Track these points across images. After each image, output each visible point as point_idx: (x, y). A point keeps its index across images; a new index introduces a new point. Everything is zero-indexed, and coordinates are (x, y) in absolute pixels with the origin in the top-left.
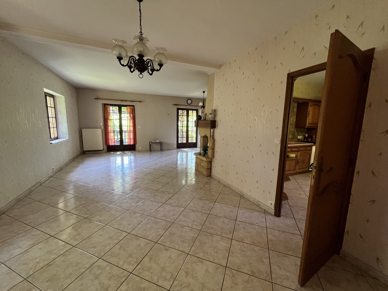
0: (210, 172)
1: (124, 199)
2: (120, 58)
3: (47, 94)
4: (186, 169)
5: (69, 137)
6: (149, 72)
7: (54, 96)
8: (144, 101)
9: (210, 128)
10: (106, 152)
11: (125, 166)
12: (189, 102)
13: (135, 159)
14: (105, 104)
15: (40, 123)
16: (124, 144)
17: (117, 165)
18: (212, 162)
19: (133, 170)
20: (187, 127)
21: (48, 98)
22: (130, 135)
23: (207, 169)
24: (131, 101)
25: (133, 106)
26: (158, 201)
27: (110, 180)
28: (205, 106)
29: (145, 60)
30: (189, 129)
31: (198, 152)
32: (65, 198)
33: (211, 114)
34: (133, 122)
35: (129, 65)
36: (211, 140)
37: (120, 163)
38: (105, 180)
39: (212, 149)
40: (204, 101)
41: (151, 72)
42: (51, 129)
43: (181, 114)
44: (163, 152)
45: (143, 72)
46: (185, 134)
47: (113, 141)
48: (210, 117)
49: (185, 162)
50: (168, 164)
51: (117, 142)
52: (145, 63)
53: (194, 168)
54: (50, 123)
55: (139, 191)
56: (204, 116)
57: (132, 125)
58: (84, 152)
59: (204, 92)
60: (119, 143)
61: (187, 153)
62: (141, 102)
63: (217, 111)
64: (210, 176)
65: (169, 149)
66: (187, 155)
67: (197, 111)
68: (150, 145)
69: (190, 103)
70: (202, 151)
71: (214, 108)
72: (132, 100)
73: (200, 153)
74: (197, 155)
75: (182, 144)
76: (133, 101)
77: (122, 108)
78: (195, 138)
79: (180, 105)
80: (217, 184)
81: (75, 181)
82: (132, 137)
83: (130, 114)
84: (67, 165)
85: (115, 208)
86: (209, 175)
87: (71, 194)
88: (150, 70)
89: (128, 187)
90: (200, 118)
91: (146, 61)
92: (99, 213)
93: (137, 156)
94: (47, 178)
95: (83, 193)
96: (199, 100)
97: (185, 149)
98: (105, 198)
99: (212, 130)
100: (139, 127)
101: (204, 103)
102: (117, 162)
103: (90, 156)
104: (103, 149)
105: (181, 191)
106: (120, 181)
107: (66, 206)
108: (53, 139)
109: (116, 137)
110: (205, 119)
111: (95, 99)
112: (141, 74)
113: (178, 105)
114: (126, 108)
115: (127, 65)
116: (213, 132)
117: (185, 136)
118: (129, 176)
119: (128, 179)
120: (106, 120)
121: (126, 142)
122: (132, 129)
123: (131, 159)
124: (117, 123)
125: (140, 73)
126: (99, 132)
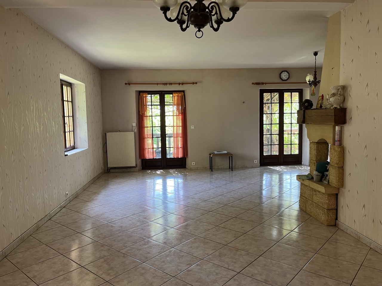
0: (334, 216)
1: (167, 256)
2: (165, 9)
3: (63, 83)
4: (280, 206)
5: (89, 146)
6: (212, 27)
7: (72, 85)
8: (201, 82)
9: (333, 123)
10: (139, 171)
11: (169, 195)
12: (284, 76)
13: (185, 185)
14: (140, 92)
15: (54, 126)
16: (168, 157)
17: (156, 193)
18: (339, 196)
19: (182, 203)
20: (281, 123)
21: (65, 88)
22: (177, 141)
23: (329, 210)
24: (179, 84)
25: (183, 91)
26: (226, 266)
27: (145, 218)
28: (319, 82)
29: (207, 6)
30: (285, 129)
31: (307, 173)
32: (80, 244)
33: (334, 95)
34: (182, 120)
35: (179, 17)
36: (334, 149)
37: (161, 190)
38: (137, 219)
39: (339, 167)
40: (315, 72)
41: (215, 26)
42: (66, 133)
43: (268, 100)
44: (234, 173)
45: (203, 26)
46: (276, 138)
47: (151, 152)
48: (332, 102)
49: (276, 194)
50: (244, 196)
51: (157, 153)
52: (207, 10)
53: (296, 207)
54: (66, 125)
55: (193, 243)
56: (319, 101)
57: (181, 125)
58: (108, 170)
59: (316, 54)
60: (160, 155)
61: (281, 175)
62: (196, 83)
63: (349, 89)
64: (335, 225)
65: (245, 168)
66: (281, 180)
67: (301, 92)
68: (211, 159)
69: (286, 79)
70: (315, 173)
71: (341, 83)
72: (181, 81)
73: (310, 177)
74: (303, 180)
75: (271, 157)
76: (183, 84)
77: (166, 96)
78: (297, 146)
79: (266, 83)
80: (353, 244)
81: (95, 216)
82: (180, 145)
83: (178, 105)
84: (85, 189)
85: (152, 270)
86: (333, 223)
87: (88, 237)
88: (215, 22)
89: (173, 233)
90: (308, 106)
91: (208, 8)
92: (127, 276)
93: (189, 178)
94: (58, 208)
95: (105, 237)
96: (305, 70)
97: (278, 168)
98: (138, 250)
99: (337, 128)
100: (192, 127)
101: (315, 75)
102: (156, 189)
103: (116, 177)
104: (136, 165)
105: (271, 251)
106: (161, 221)
107: (81, 257)
108: (68, 150)
109: (155, 146)
110: (321, 106)
111: (126, 84)
112: (199, 31)
113: (263, 83)
114: (171, 95)
115: (177, 18)
116: (341, 132)
117: (277, 143)
118: (175, 213)
119: (173, 219)
120: (141, 117)
121: (171, 153)
122: (180, 131)
123: (178, 184)
124: (157, 121)
125: (198, 29)
126: (131, 137)
